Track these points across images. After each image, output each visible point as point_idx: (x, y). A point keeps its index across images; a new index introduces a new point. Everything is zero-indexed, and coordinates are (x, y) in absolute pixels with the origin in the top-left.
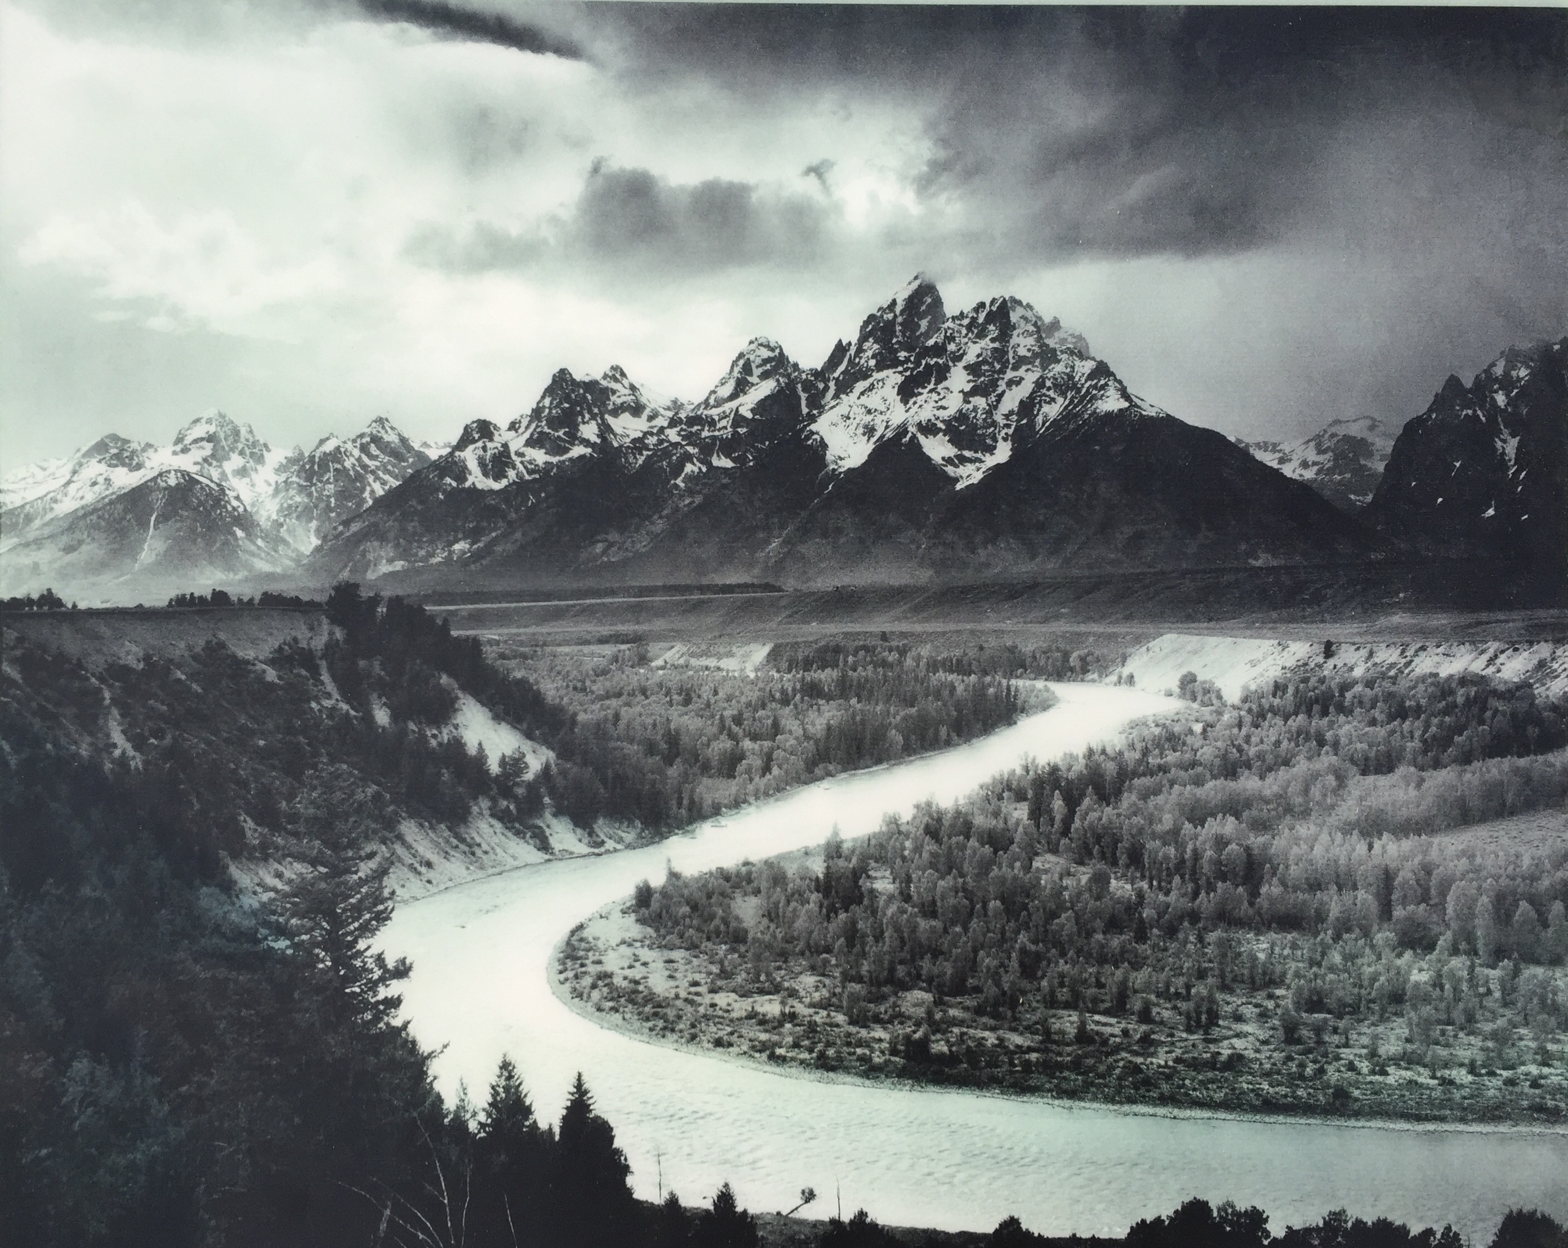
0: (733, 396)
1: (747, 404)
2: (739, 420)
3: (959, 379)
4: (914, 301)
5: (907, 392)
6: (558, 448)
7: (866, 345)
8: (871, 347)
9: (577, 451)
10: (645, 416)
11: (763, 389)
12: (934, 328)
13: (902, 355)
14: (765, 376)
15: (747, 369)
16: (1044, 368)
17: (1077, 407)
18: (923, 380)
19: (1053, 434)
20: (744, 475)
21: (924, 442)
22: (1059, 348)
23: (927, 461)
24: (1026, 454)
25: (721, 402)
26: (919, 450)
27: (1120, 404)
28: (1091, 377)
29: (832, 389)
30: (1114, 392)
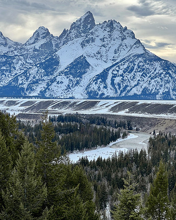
0: (34, 43)
1: (37, 45)
2: (35, 50)
3: (98, 42)
4: (86, 19)
5: (83, 45)
7: (72, 31)
10: (8, 47)
11: (43, 41)
12: (92, 27)
13: (82, 34)
14: (44, 37)
15: (38, 35)
16: (122, 40)
17: (131, 52)
18: (88, 42)
19: (124, 59)
20: (36, 65)
21: (89, 60)
22: (127, 35)
23: (89, 65)
24: (116, 64)
25: (30, 44)
26: (86, 61)
27: (143, 52)
28: (135, 44)
29: (62, 43)
30: (141, 48)
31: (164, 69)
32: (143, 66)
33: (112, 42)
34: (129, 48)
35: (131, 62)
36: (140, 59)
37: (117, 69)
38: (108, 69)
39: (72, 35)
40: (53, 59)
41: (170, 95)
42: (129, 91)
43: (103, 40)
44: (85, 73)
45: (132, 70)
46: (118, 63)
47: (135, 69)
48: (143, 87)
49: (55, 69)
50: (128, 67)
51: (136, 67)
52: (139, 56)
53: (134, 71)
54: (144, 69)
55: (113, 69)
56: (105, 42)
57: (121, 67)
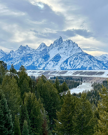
0: (40, 49)
1: (41, 50)
2: (41, 52)
3: (64, 48)
4: (60, 39)
5: (58, 49)
6: (21, 54)
8: (55, 44)
9: (23, 54)
10: (30, 51)
11: (43, 48)
12: (62, 43)
13: (58, 45)
14: (44, 47)
15: (41, 46)
16: (73, 47)
17: (77, 52)
18: (60, 48)
19: (74, 55)
20: (41, 58)
21: (60, 55)
22: (75, 45)
23: (61, 57)
25: (38, 50)
28: (78, 49)
29: (51, 49)
30: (80, 50)
31: (89, 58)
33: (70, 48)
35: (77, 56)
36: (80, 54)
37: (72, 58)
38: (68, 59)
40: (47, 55)
41: (92, 68)
42: (76, 67)
44: (59, 60)
45: (77, 59)
46: (72, 56)
48: (81, 65)
49: (48, 59)
52: (80, 53)
54: (82, 58)
55: (70, 58)
56: (67, 48)
57: (73, 58)
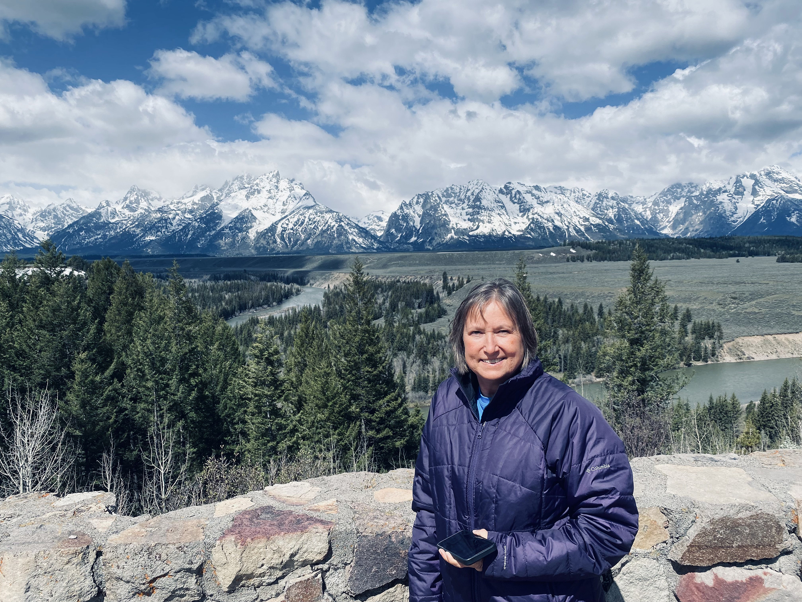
0: (192, 196)
1: (197, 198)
2: (194, 203)
5: (248, 197)
6: (133, 210)
7: (235, 182)
8: (237, 183)
9: (140, 211)
10: (162, 201)
11: (202, 194)
14: (203, 190)
16: (290, 192)
17: (300, 204)
18: (253, 194)
19: (294, 212)
20: (196, 220)
21: (254, 213)
22: (295, 186)
23: (255, 218)
24: (285, 217)
25: (188, 197)
26: (252, 215)
27: (313, 204)
28: (304, 195)
29: (224, 195)
30: (311, 200)
31: (336, 221)
32: (314, 218)
33: (280, 193)
34: (298, 200)
35: (301, 215)
36: (311, 211)
37: (287, 222)
38: (277, 223)
39: (235, 187)
40: (215, 213)
41: (343, 248)
42: (300, 246)
43: (269, 191)
44: (251, 227)
45: (302, 223)
46: (287, 216)
47: (306, 222)
49: (218, 223)
50: (298, 220)
51: (307, 220)
52: (309, 208)
53: (305, 223)
54: (315, 222)
55: (282, 222)
56: (273, 194)
57: (291, 220)
